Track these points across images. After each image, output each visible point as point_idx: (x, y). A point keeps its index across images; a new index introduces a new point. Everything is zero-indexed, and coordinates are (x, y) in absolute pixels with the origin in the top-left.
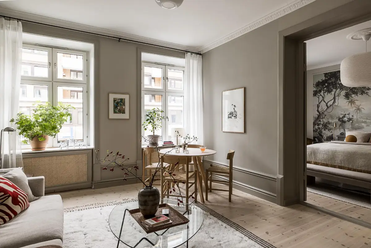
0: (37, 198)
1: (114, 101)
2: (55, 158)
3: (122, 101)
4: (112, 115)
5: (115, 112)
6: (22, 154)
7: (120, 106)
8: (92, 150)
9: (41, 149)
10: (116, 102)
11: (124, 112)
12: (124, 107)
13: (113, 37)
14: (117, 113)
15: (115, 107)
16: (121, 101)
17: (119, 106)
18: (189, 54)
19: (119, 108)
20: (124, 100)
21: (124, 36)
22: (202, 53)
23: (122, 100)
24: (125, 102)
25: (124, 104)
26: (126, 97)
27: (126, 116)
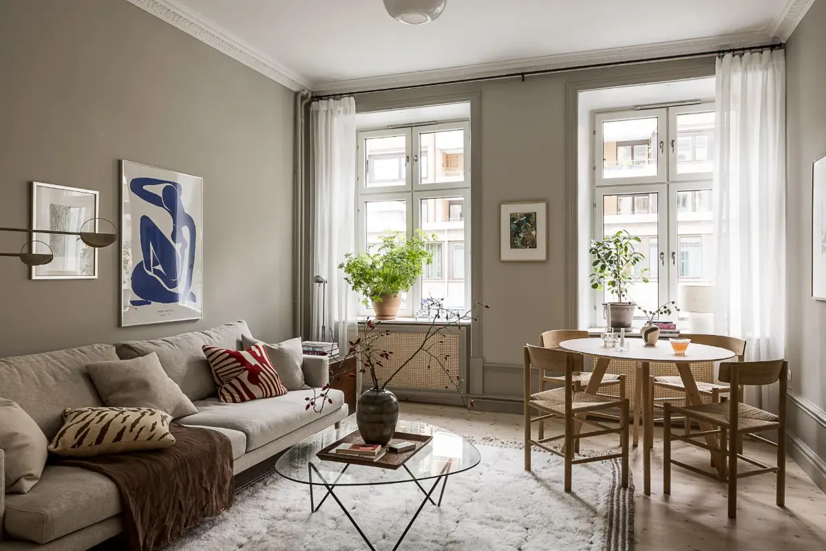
0: (309, 387)
1: (512, 220)
2: (404, 336)
3: (530, 218)
4: (508, 253)
5: (513, 245)
6: (359, 323)
7: (524, 230)
8: (468, 327)
9: (386, 318)
10: (515, 222)
11: (533, 245)
12: (534, 233)
13: (507, 75)
14: (519, 247)
15: (514, 234)
16: (527, 220)
17: (522, 231)
18: (728, 56)
19: (522, 236)
20: (534, 217)
21: (531, 65)
22: (783, 42)
23: (528, 216)
24: (535, 222)
25: (534, 226)
26: (539, 209)
27: (539, 253)
